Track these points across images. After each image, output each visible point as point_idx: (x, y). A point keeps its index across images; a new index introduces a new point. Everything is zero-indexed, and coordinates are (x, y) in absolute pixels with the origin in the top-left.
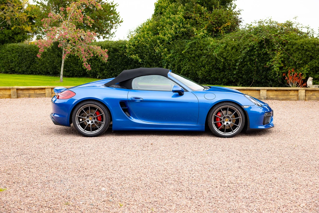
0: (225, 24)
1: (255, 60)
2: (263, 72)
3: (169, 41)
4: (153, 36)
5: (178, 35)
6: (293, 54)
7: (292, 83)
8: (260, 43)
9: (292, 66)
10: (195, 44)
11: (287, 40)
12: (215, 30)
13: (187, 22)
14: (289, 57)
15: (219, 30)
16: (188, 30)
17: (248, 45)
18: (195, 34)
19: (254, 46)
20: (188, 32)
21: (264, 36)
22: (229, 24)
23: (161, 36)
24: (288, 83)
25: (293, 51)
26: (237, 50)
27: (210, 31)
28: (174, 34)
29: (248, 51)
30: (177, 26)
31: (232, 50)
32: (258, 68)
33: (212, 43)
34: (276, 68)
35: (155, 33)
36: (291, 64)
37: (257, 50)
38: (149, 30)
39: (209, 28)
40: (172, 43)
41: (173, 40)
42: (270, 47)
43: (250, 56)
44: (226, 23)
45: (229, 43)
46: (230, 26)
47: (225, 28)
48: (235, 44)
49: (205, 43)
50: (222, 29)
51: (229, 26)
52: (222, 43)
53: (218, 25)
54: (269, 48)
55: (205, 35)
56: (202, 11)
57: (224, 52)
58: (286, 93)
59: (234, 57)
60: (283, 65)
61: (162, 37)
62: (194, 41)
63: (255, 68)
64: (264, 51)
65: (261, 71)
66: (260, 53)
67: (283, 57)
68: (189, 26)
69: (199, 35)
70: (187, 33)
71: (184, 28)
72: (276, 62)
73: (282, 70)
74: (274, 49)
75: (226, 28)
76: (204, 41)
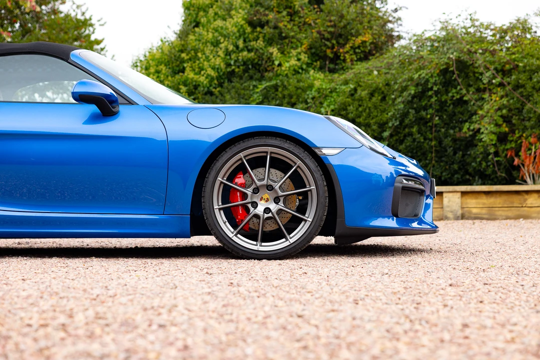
0: (357, 37)
1: (431, 119)
2: (455, 153)
3: (211, 88)
4: (170, 78)
5: (233, 71)
6: (532, 96)
7: (533, 175)
8: (445, 72)
9: (532, 128)
10: (277, 90)
11: (515, 60)
12: (331, 55)
13: (255, 34)
14: (523, 104)
15: (340, 56)
16: (259, 57)
17: (411, 79)
18: (277, 63)
19: (427, 81)
20: (259, 60)
21: (452, 53)
22: (368, 37)
23: (190, 74)
24: (523, 177)
25: (533, 88)
26: (384, 99)
27: (317, 58)
28: (223, 66)
29: (414, 97)
30: (231, 48)
31: (370, 99)
32: (440, 143)
33: (317, 84)
34: (487, 137)
35: (177, 69)
36: (527, 124)
37: (437, 93)
38: (160, 62)
39: (313, 51)
40: (219, 91)
41: (221, 85)
42: (471, 83)
43: (417, 111)
44: (360, 35)
45: (364, 82)
46: (371, 43)
47: (356, 48)
48: (378, 81)
49: (301, 84)
50: (347, 52)
51: (368, 44)
52: (346, 83)
53: (338, 43)
54: (470, 86)
55: (304, 67)
56: (294, 8)
57: (350, 106)
58: (516, 200)
59: (377, 116)
60: (507, 129)
61: (193, 78)
62: (273, 82)
63: (433, 143)
64: (455, 95)
65: (450, 150)
66: (446, 101)
67: (504, 107)
68: (260, 43)
69: (287, 65)
70: (257, 64)
71: (249, 51)
72: (486, 120)
73: (506, 145)
74: (482, 86)
75: (359, 47)
76: (298, 81)
